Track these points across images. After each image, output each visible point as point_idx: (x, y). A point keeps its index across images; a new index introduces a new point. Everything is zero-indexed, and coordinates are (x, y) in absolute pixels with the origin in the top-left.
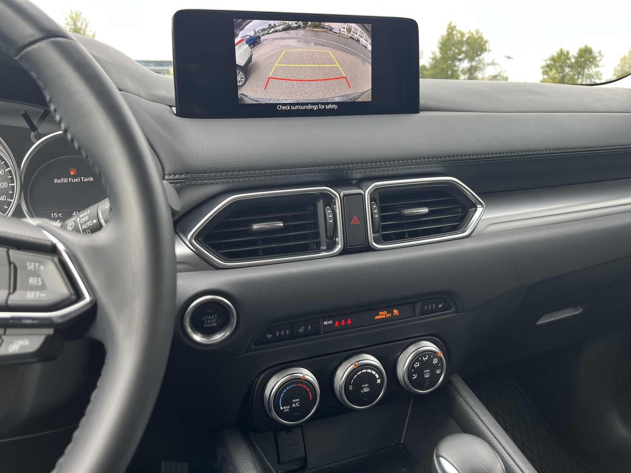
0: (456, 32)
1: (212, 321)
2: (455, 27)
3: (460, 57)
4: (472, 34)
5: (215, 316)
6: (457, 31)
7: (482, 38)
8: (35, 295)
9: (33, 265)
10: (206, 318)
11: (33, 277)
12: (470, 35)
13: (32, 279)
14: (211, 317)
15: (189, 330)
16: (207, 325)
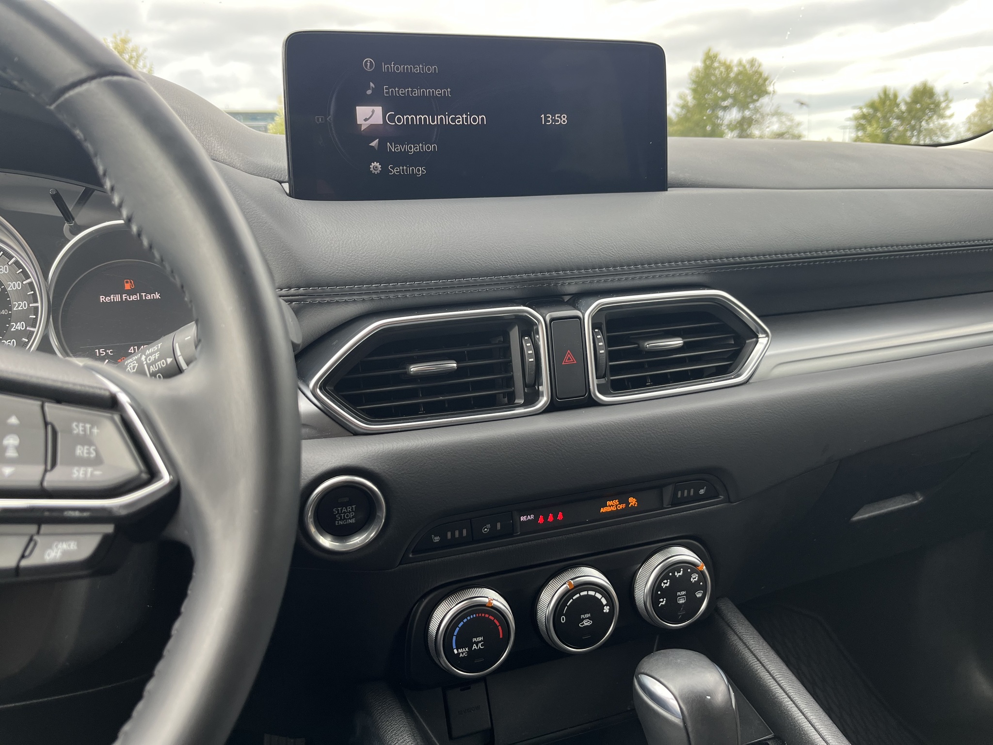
0: (718, 65)
1: (347, 516)
2: (715, 56)
3: (725, 103)
4: (744, 67)
5: (352, 508)
6: (720, 62)
7: (761, 74)
8: (85, 473)
9: (82, 426)
10: (338, 510)
11: (83, 445)
12: (741, 68)
13: (80, 449)
14: (347, 510)
15: (313, 530)
16: (340, 522)
